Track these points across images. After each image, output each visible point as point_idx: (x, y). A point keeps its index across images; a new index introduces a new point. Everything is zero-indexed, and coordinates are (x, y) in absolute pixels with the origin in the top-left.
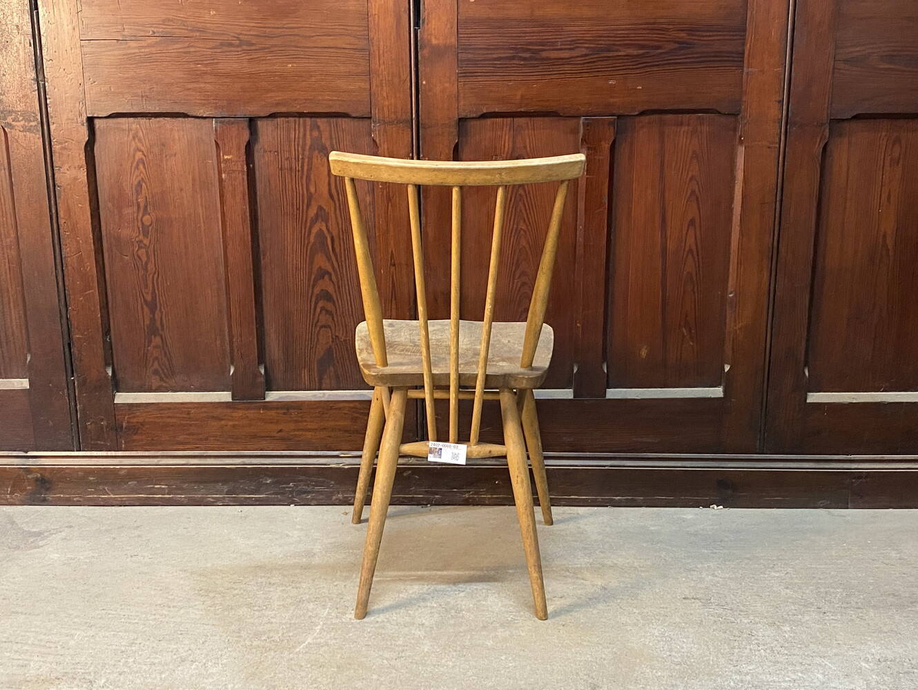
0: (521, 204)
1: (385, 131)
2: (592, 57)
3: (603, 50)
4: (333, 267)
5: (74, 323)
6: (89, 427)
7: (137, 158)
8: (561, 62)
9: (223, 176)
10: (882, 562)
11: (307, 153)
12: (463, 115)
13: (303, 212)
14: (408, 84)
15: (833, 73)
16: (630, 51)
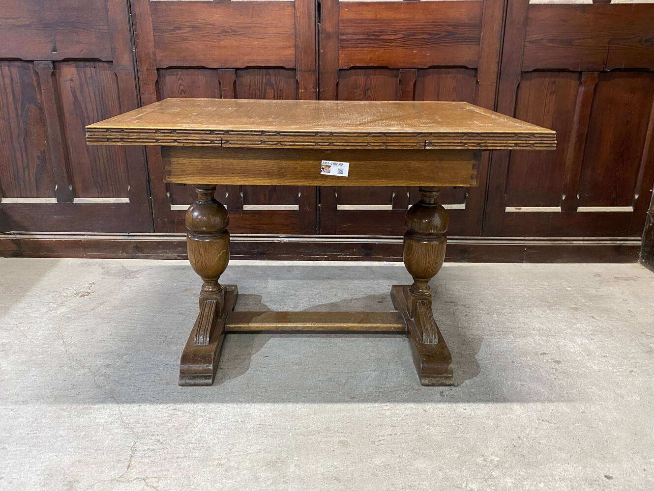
1: (303, 76)
2: (405, 39)
3: (409, 36)
5: (151, 171)
6: (159, 222)
7: (181, 89)
8: (389, 41)
10: (540, 287)
11: (263, 87)
12: (341, 67)
14: (314, 51)
15: (524, 48)
16: (424, 36)
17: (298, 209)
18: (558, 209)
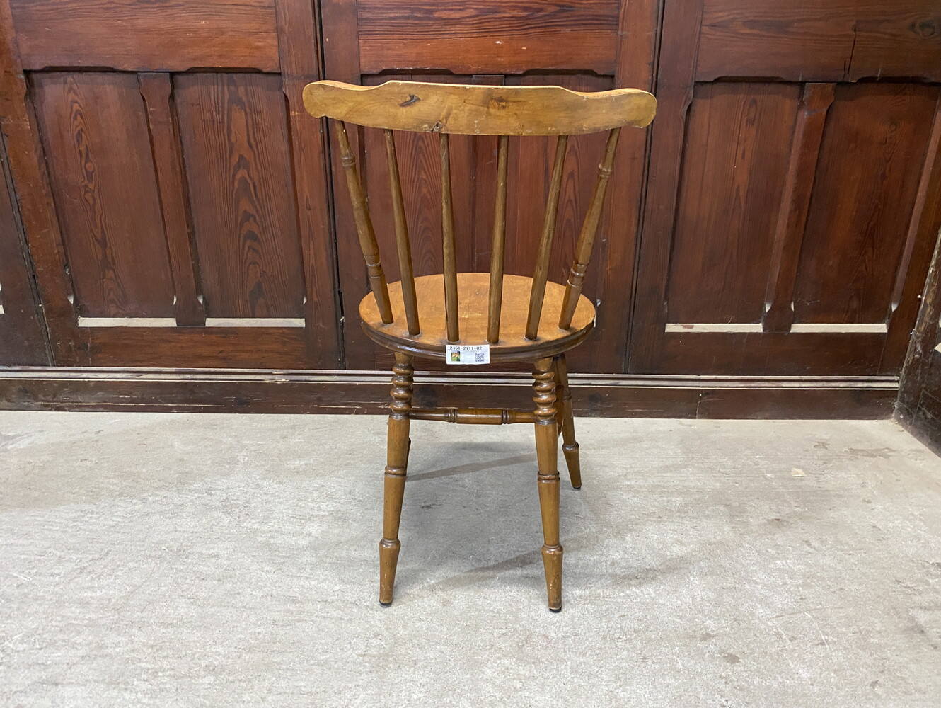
0: (421, 155)
1: (294, 86)
2: (480, 17)
3: (489, 12)
4: (257, 211)
5: (35, 259)
6: (59, 347)
7: (74, 110)
8: (451, 22)
9: (151, 127)
11: (226, 105)
12: (365, 73)
13: (226, 161)
14: (313, 41)
15: (699, 38)
16: (515, 13)
17: (304, 326)
18: (757, 328)
